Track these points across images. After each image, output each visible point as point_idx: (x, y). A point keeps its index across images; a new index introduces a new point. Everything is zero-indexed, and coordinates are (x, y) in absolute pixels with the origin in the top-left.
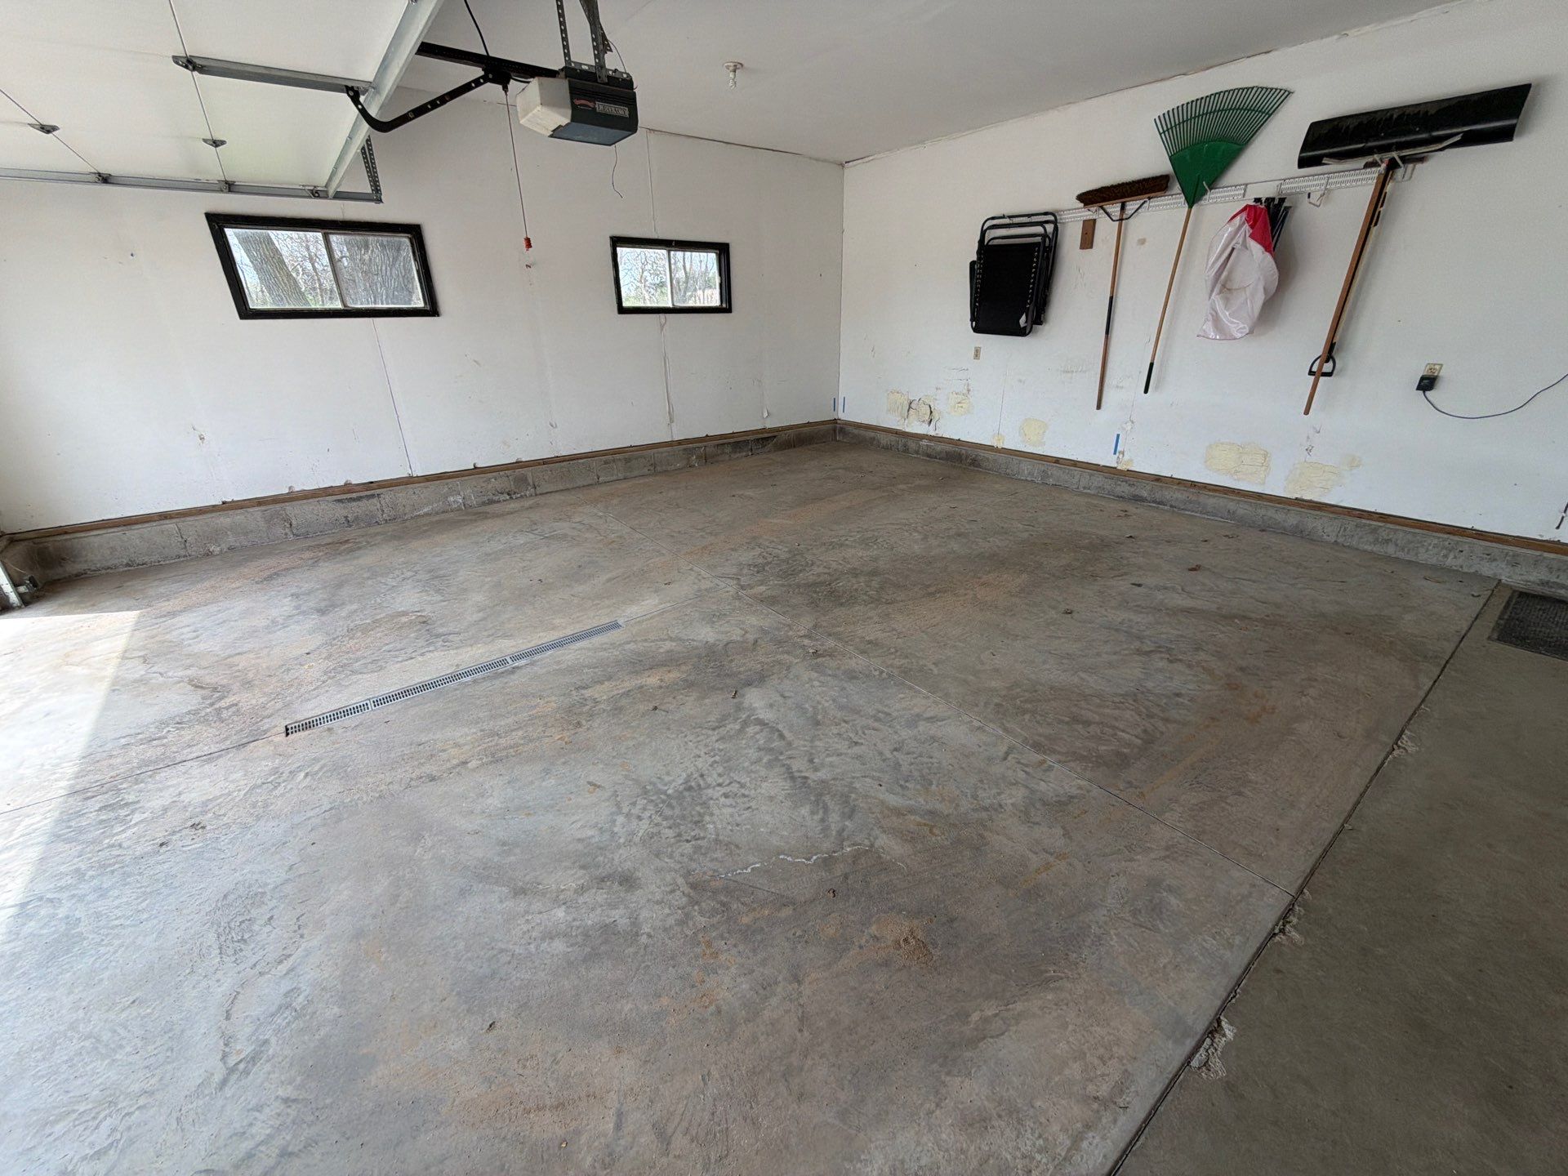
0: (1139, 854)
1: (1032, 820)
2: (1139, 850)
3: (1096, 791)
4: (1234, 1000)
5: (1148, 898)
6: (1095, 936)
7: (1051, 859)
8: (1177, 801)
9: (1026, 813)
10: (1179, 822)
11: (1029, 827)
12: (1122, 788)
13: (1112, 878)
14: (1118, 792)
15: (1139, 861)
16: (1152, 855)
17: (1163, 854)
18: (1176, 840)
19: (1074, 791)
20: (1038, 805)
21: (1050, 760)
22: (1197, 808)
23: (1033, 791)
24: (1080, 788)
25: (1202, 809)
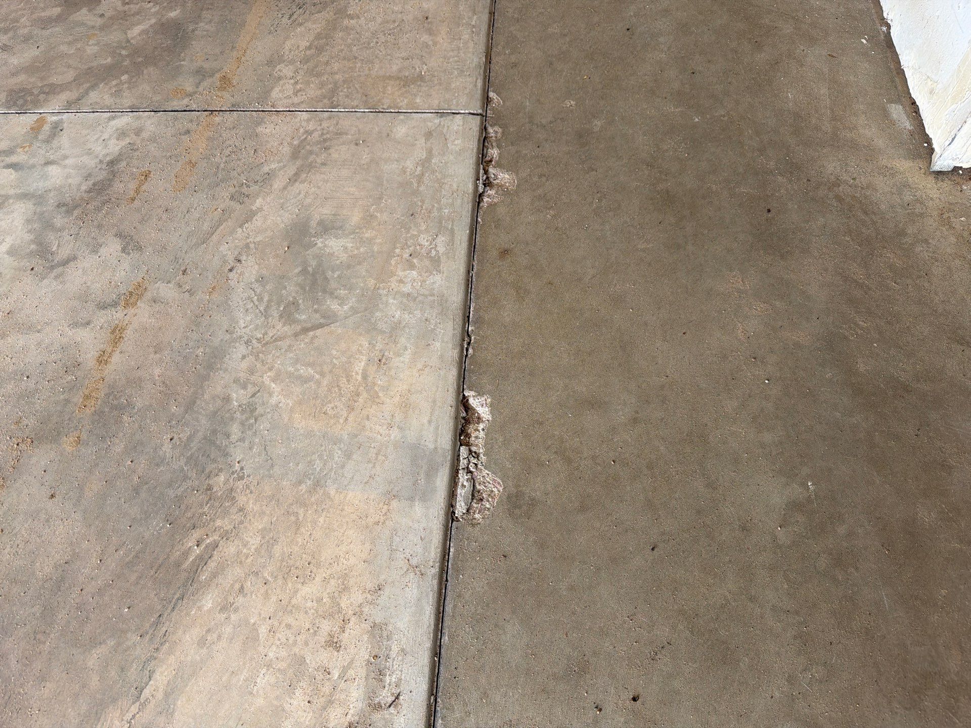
0: (257, 195)
1: (57, 259)
2: (254, 188)
3: (150, 123)
4: (471, 351)
5: (297, 271)
6: (243, 412)
7: (117, 315)
8: (281, 60)
9: (43, 251)
10: (296, 94)
11: (56, 278)
12: (189, 89)
13: (231, 275)
14: (186, 101)
15: (260, 209)
16: (278, 184)
17: (291, 171)
18: (302, 130)
19: (114, 147)
20: (59, 221)
21: (51, 110)
22: (313, 51)
23: (38, 198)
24: (122, 134)
25: (320, 50)
